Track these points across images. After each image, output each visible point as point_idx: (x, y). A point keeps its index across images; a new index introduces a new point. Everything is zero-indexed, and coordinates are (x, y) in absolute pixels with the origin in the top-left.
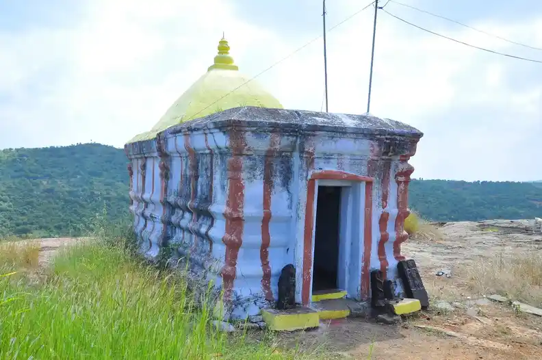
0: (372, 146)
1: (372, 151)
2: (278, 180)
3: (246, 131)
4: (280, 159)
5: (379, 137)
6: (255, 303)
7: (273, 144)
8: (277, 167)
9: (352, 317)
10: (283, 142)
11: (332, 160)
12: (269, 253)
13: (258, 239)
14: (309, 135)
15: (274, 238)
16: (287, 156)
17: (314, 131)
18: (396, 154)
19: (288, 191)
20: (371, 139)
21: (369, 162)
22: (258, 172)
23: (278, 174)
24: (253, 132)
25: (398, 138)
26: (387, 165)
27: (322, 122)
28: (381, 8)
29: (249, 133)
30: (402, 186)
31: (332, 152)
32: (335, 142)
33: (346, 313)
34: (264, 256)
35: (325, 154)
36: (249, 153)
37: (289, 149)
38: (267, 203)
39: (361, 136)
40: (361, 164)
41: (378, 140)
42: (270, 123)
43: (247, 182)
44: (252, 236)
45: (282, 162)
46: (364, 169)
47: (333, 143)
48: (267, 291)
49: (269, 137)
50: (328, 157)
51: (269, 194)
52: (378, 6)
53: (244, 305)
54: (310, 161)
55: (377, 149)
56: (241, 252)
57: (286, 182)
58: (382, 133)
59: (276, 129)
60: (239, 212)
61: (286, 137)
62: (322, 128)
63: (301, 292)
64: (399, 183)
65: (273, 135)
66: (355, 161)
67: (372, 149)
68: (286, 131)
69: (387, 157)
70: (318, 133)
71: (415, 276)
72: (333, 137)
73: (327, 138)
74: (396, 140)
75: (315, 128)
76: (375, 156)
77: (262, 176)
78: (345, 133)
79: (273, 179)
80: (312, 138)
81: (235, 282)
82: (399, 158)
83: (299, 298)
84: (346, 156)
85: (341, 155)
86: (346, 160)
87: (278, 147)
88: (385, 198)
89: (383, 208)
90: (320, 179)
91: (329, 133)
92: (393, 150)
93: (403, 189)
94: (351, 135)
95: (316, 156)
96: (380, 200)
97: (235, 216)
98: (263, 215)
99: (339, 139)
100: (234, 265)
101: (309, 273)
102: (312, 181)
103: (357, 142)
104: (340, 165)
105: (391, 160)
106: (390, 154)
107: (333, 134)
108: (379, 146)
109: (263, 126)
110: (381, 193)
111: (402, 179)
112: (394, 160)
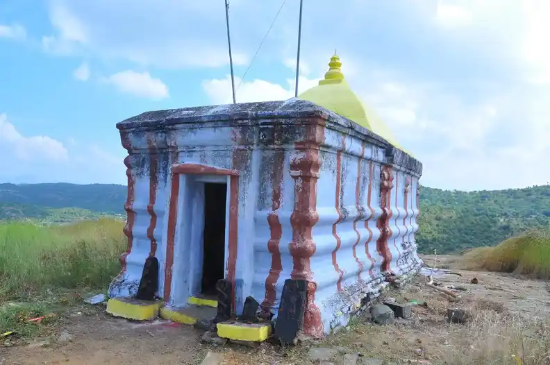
0: (234, 133)
1: (235, 139)
2: (161, 176)
3: (129, 132)
4: (162, 156)
5: (240, 122)
6: (130, 289)
7: (149, 142)
10: (157, 139)
11: (194, 154)
12: (157, 246)
14: (169, 129)
17: (173, 124)
18: (286, 141)
20: (231, 126)
21: (235, 153)
22: (146, 169)
24: (133, 132)
25: (283, 121)
26: (281, 155)
27: (183, 115)
29: (131, 134)
30: (299, 183)
31: (193, 144)
32: (195, 133)
34: (153, 248)
35: (187, 147)
36: (136, 152)
37: (164, 146)
38: (152, 198)
39: (220, 124)
40: (226, 156)
41: (240, 125)
43: (136, 178)
44: (140, 228)
45: (164, 159)
46: (229, 161)
47: (193, 135)
49: (146, 136)
50: (190, 150)
51: (154, 189)
54: (175, 155)
59: (150, 127)
60: (131, 204)
61: (159, 134)
63: (163, 287)
64: (295, 178)
65: (150, 133)
66: (219, 152)
67: (233, 136)
68: (158, 129)
70: (178, 126)
72: (192, 129)
73: (187, 130)
74: (281, 124)
76: (240, 145)
77: (149, 172)
78: (202, 123)
79: (157, 175)
80: (173, 132)
81: (127, 266)
82: (294, 146)
83: (161, 293)
84: (208, 148)
85: (204, 147)
86: (209, 152)
87: (155, 144)
88: (276, 197)
89: (274, 209)
90: (182, 173)
91: (187, 125)
92: (279, 137)
93: (301, 186)
94: (210, 125)
95: (179, 150)
96: (269, 200)
97: (127, 208)
98: (147, 208)
99: (198, 130)
100: (129, 252)
101: (170, 270)
102: (176, 175)
103: (217, 130)
104: (203, 158)
105: (284, 150)
106: (276, 142)
107: (191, 125)
108: (243, 132)
109: (138, 126)
110: (270, 191)
111: (297, 173)
112: (288, 150)
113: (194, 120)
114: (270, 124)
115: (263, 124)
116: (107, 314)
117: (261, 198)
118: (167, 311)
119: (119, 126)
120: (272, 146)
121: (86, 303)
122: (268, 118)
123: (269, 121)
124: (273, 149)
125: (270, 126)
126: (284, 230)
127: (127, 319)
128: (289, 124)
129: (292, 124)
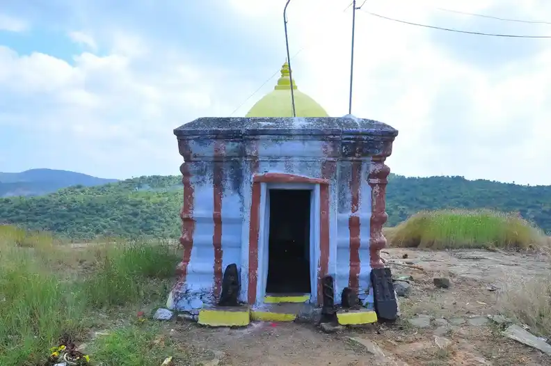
0: (325, 147)
1: (325, 152)
2: (228, 184)
3: (188, 140)
4: (230, 164)
5: (332, 137)
6: (201, 298)
7: (218, 150)
8: (227, 172)
9: (297, 321)
10: (229, 147)
11: (278, 164)
12: (224, 252)
13: (209, 238)
14: (250, 139)
15: (225, 238)
16: (236, 161)
17: (255, 135)
18: (366, 154)
19: (240, 194)
20: (322, 140)
21: (324, 164)
22: (207, 177)
23: (228, 178)
24: (196, 140)
25: (365, 138)
26: (358, 167)
27: (265, 127)
28: (359, 8)
29: (192, 141)
30: (377, 189)
31: (279, 154)
32: (280, 145)
33: (291, 317)
34: (218, 255)
35: (269, 157)
36: (197, 159)
37: (236, 154)
38: (217, 206)
39: (310, 137)
40: (313, 166)
41: (331, 140)
42: (210, 131)
43: (196, 186)
44: (203, 235)
45: (232, 167)
46: (318, 171)
47: (278, 146)
48: (216, 288)
49: (213, 144)
50: (274, 160)
51: (220, 197)
52: (356, 7)
53: (189, 298)
54: (255, 164)
55: (331, 150)
56: (194, 250)
57: (237, 186)
58: (337, 133)
59: (217, 136)
60: (190, 213)
61: (231, 143)
62: (264, 132)
63: (247, 292)
64: (373, 185)
65: (218, 141)
66: (305, 164)
67: (324, 150)
68: (230, 138)
69: (355, 158)
70: (261, 136)
71: (386, 285)
72: (277, 140)
73: (270, 141)
74: (363, 140)
75: (255, 133)
76: (330, 157)
77: (212, 180)
78: (291, 135)
79: (223, 183)
80: (254, 142)
81: (187, 276)
82: (371, 159)
83: (244, 297)
84: (295, 159)
85: (290, 157)
86: (296, 163)
87: (224, 152)
88: (355, 201)
89: (354, 211)
90: (263, 182)
91: (272, 136)
92: (360, 151)
93: (378, 191)
94: (298, 137)
95: (260, 159)
96: (348, 204)
97: (185, 216)
98: (212, 217)
99: (284, 142)
100: (187, 261)
101: (255, 274)
102: (256, 184)
103: (306, 143)
104: (289, 167)
105: (361, 161)
106: (357, 155)
107: (277, 137)
108: (334, 146)
109: (204, 133)
110: (349, 196)
111: (376, 181)
112: (365, 161)
113: (280, 133)
114: (352, 139)
115: (345, 139)
116: (202, 326)
117: (342, 203)
118: (258, 312)
119: (177, 132)
120: (351, 158)
121: (160, 320)
122: (351, 134)
123: (352, 137)
124: (352, 161)
125: (352, 141)
126: (362, 228)
127: (229, 327)
128: (370, 140)
129: (372, 140)
